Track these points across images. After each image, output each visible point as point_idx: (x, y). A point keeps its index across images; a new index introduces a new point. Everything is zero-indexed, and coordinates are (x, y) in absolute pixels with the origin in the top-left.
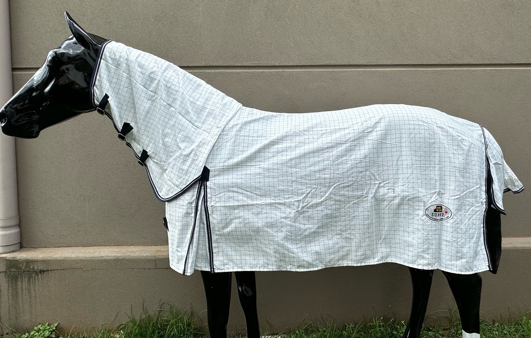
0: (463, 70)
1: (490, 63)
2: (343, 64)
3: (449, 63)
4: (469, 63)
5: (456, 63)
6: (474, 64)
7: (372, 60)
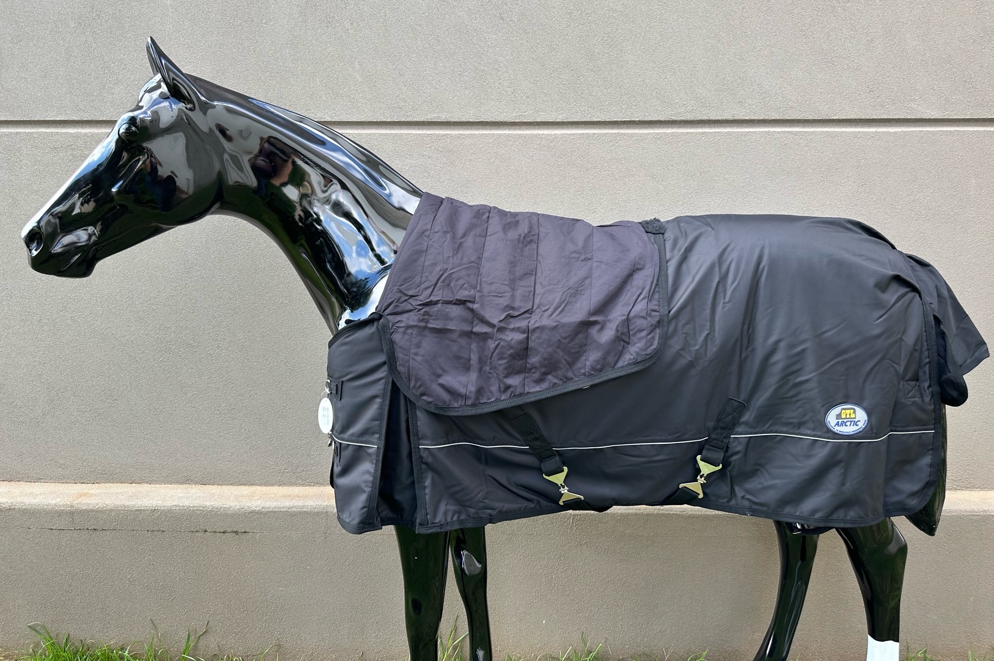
0: (721, 132)
1: (782, 118)
2: (464, 120)
3: (690, 117)
4: (734, 118)
5: (705, 118)
6: (747, 120)
7: (525, 112)
